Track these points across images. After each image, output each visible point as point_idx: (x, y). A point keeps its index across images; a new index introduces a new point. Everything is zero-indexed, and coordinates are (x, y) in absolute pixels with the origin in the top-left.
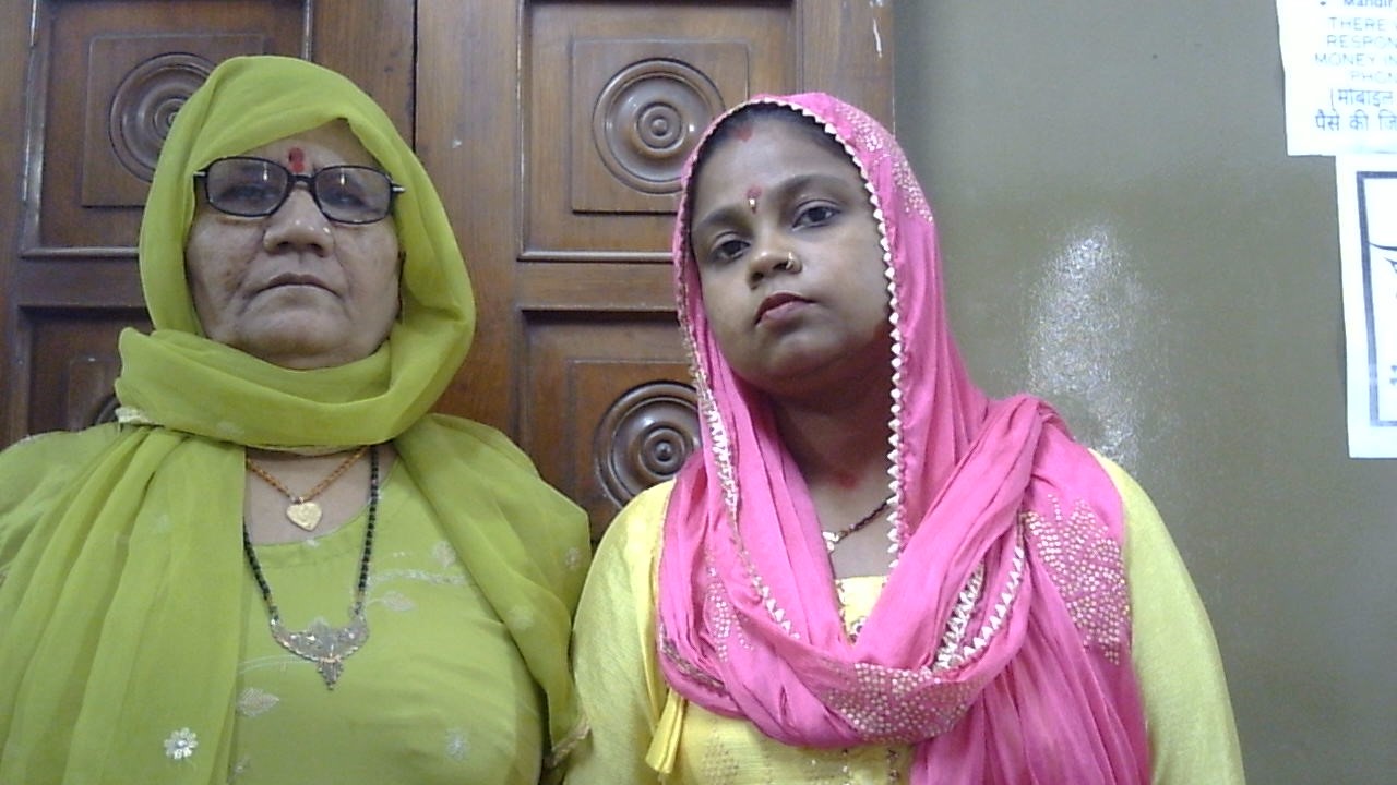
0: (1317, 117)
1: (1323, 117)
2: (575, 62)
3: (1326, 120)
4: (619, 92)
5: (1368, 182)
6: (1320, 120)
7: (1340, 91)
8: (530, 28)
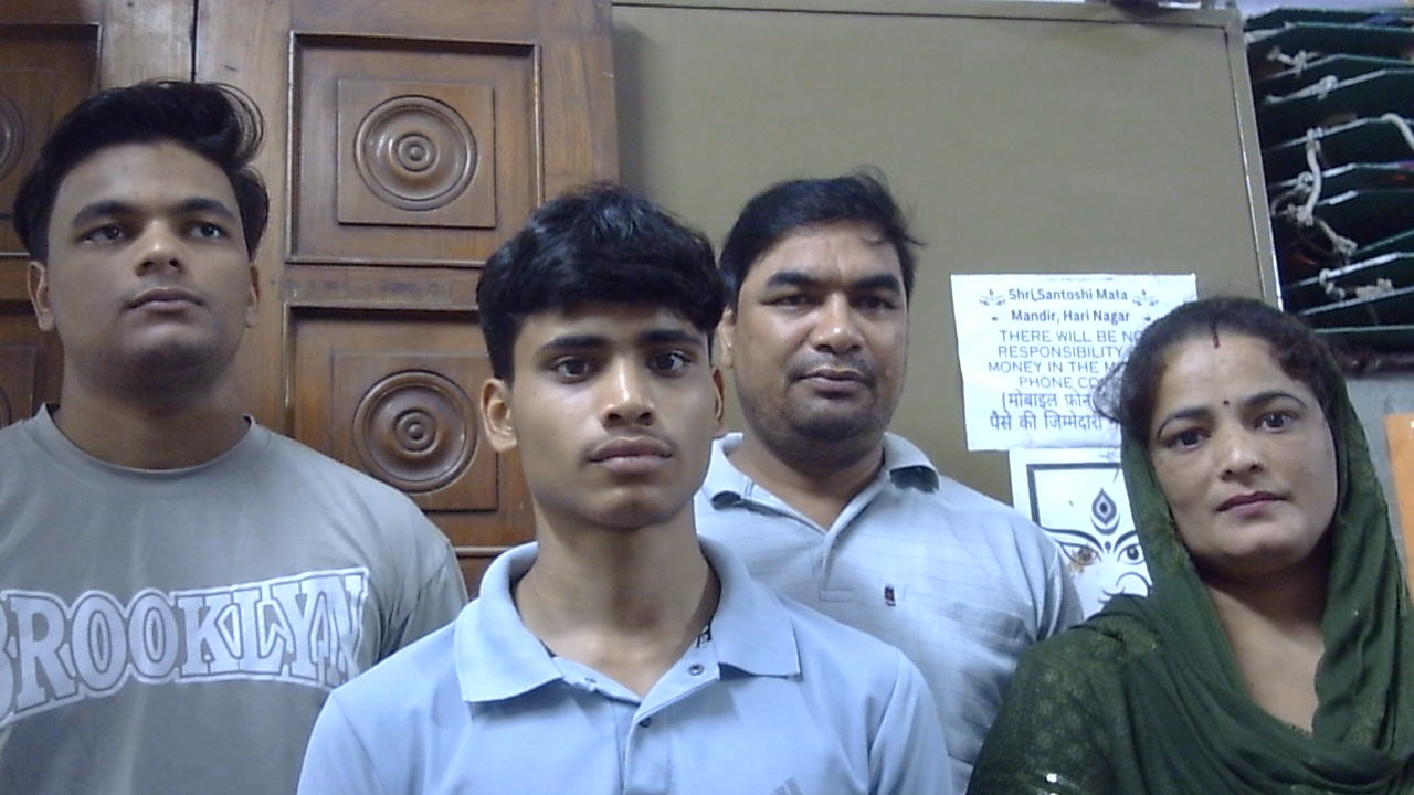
0: (992, 418)
1: (997, 418)
2: (336, 373)
3: (1000, 420)
4: (377, 402)
5: (1038, 474)
6: (995, 421)
7: (1011, 395)
8: (295, 343)
